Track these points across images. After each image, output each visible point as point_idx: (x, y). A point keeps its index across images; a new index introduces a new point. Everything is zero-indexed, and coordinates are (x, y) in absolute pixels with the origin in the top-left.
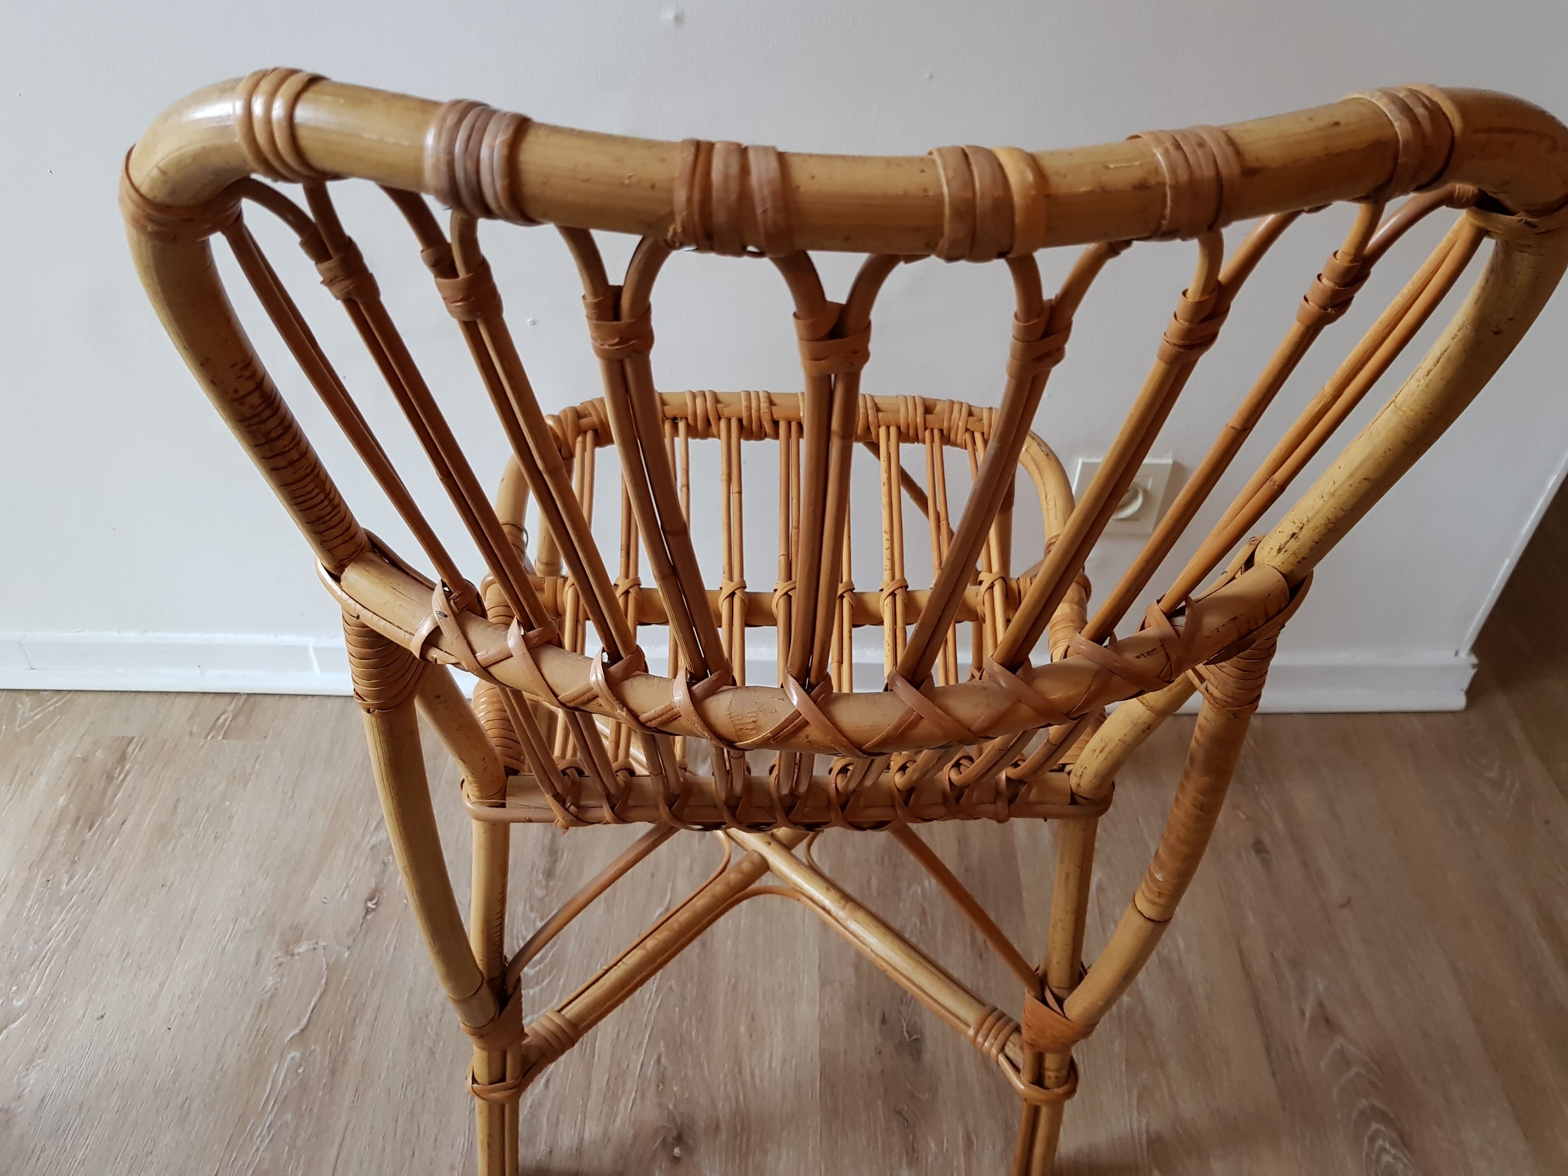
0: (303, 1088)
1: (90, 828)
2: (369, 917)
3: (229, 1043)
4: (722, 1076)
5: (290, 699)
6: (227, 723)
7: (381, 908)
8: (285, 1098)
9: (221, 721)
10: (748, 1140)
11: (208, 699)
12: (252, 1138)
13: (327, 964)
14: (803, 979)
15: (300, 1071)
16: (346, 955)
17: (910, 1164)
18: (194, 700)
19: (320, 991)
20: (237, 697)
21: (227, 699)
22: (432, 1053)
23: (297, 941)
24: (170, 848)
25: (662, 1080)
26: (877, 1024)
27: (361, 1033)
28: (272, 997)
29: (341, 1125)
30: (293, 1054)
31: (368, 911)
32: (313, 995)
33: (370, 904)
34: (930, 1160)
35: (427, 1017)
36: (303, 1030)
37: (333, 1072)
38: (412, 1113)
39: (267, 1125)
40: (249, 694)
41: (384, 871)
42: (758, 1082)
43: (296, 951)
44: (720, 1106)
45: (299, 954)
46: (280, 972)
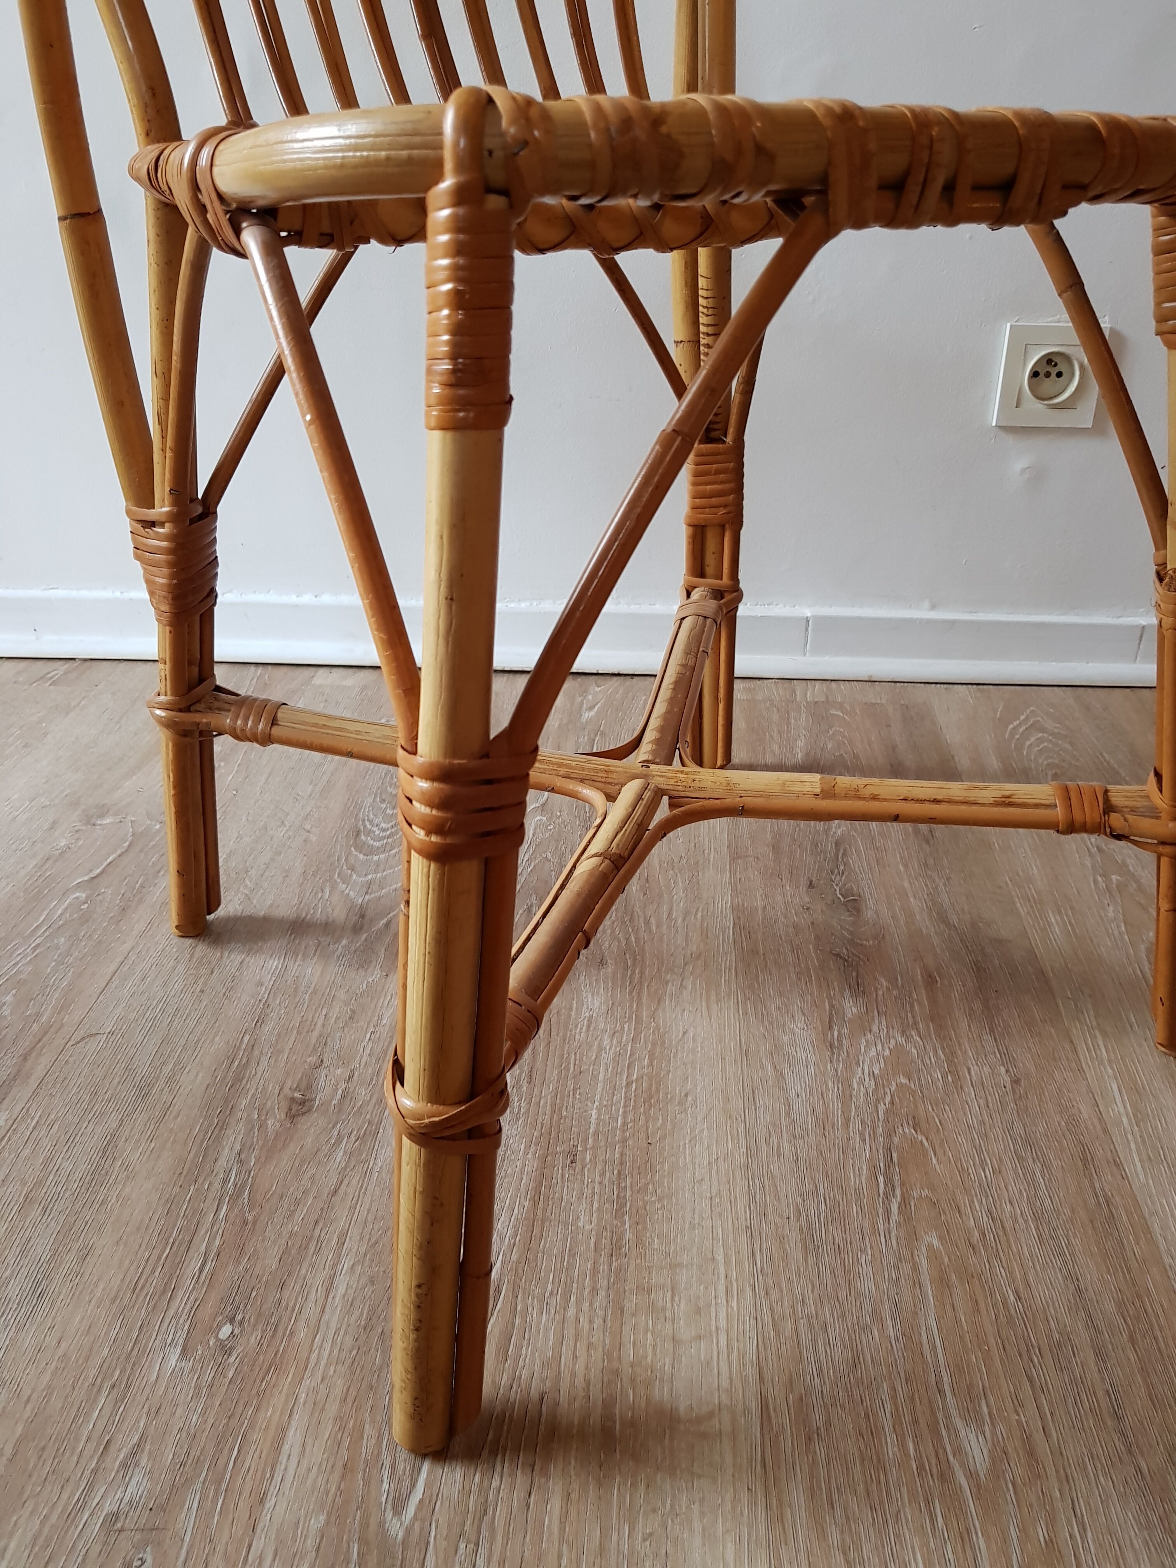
0: (85, 919)
6: (57, 677)
8: (61, 926)
9: (50, 676)
10: (642, 973)
11: (40, 663)
12: (12, 954)
13: (134, 833)
14: (709, 854)
15: (84, 906)
16: (158, 827)
17: (855, 995)
19: (119, 852)
20: (72, 662)
21: (61, 662)
23: (102, 816)
26: (803, 889)
28: (63, 853)
29: (126, 947)
30: (78, 894)
32: (113, 853)
34: (880, 993)
35: (247, 872)
36: (93, 878)
37: (124, 909)
39: (33, 945)
40: (85, 660)
42: (654, 928)
43: (99, 822)
44: (607, 944)
45: (100, 825)
46: (76, 836)
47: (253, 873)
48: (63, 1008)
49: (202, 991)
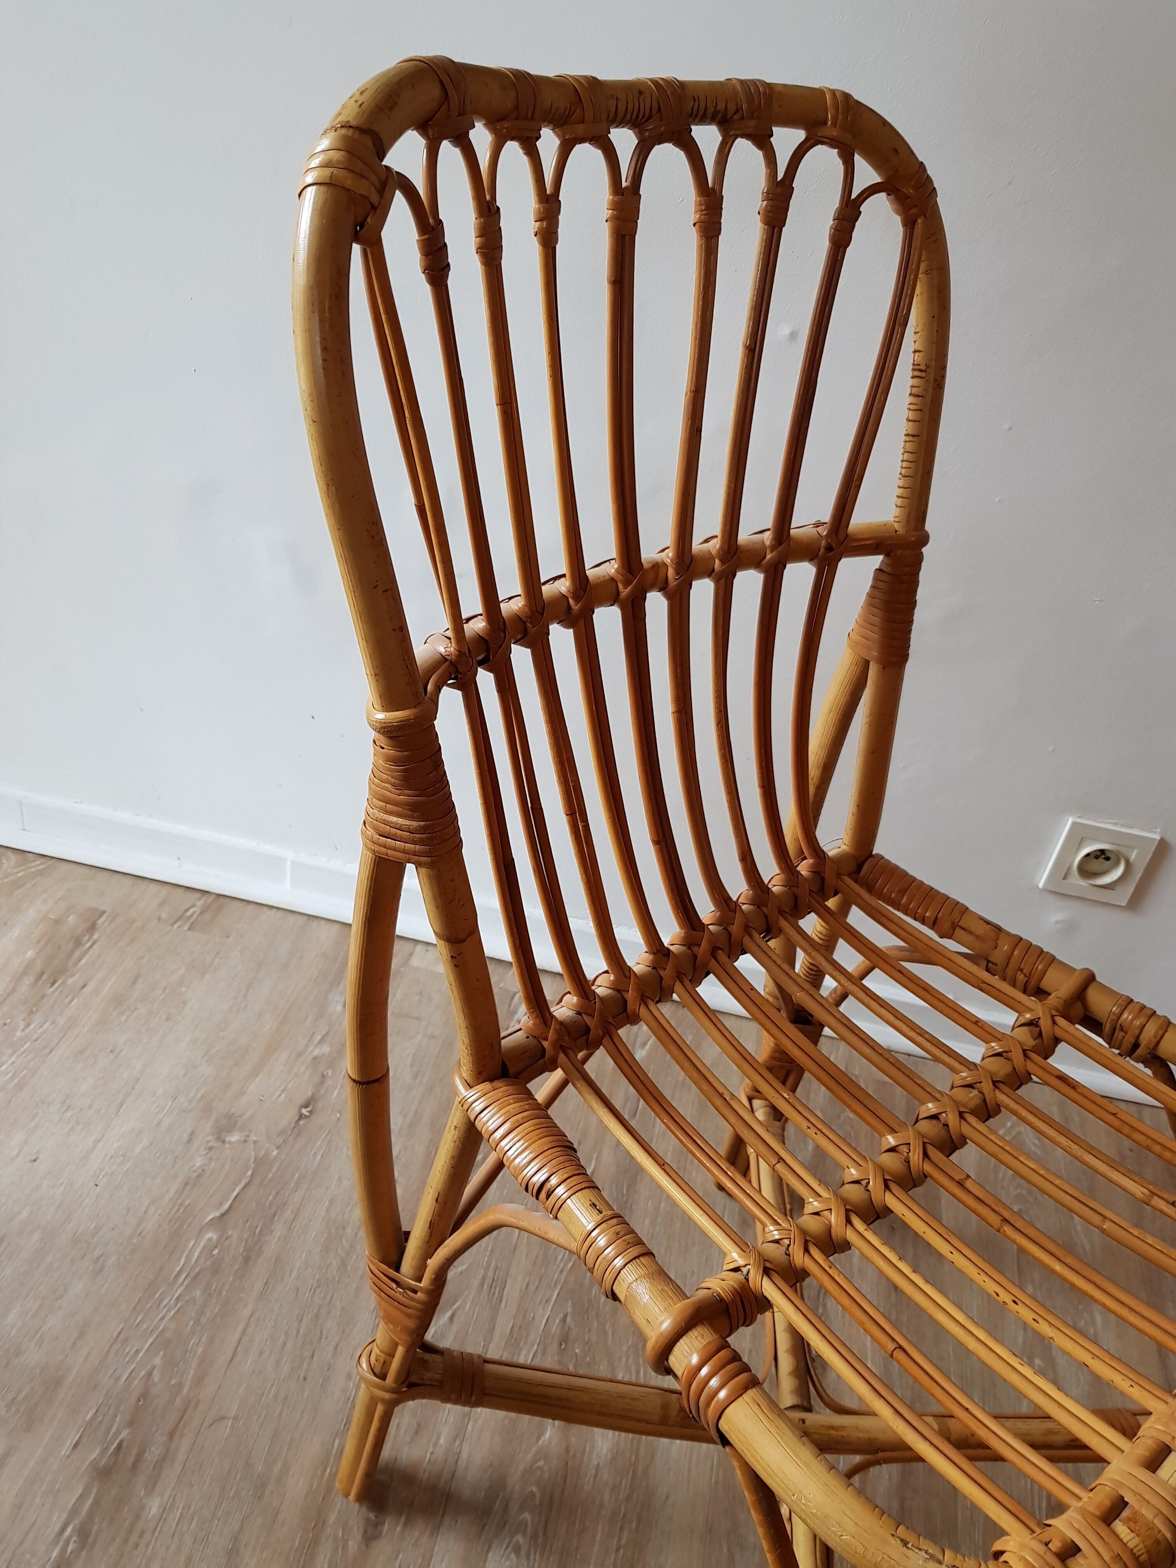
0: (216, 1269)
1: (53, 984)
2: (302, 1122)
3: (152, 1209)
4: (625, 1348)
5: (257, 907)
6: (195, 917)
7: (314, 1116)
8: (198, 1274)
9: (189, 913)
11: (180, 891)
12: (159, 1306)
13: (256, 1158)
15: (215, 1252)
16: (275, 1153)
18: (165, 890)
19: (244, 1182)
20: (207, 895)
21: (198, 895)
22: (344, 1264)
23: (230, 1130)
24: (124, 1018)
25: (565, 1339)
27: (279, 1230)
28: (199, 1176)
29: (247, 1312)
30: (209, 1235)
31: (301, 1116)
32: (238, 1184)
33: (304, 1111)
35: (344, 1228)
36: (223, 1215)
37: (247, 1260)
38: (317, 1316)
39: (176, 1296)
40: (218, 895)
41: (322, 1083)
43: (228, 1139)
45: (230, 1142)
46: (210, 1155)
47: (349, 1230)
48: (199, 1381)
49: (305, 1378)
